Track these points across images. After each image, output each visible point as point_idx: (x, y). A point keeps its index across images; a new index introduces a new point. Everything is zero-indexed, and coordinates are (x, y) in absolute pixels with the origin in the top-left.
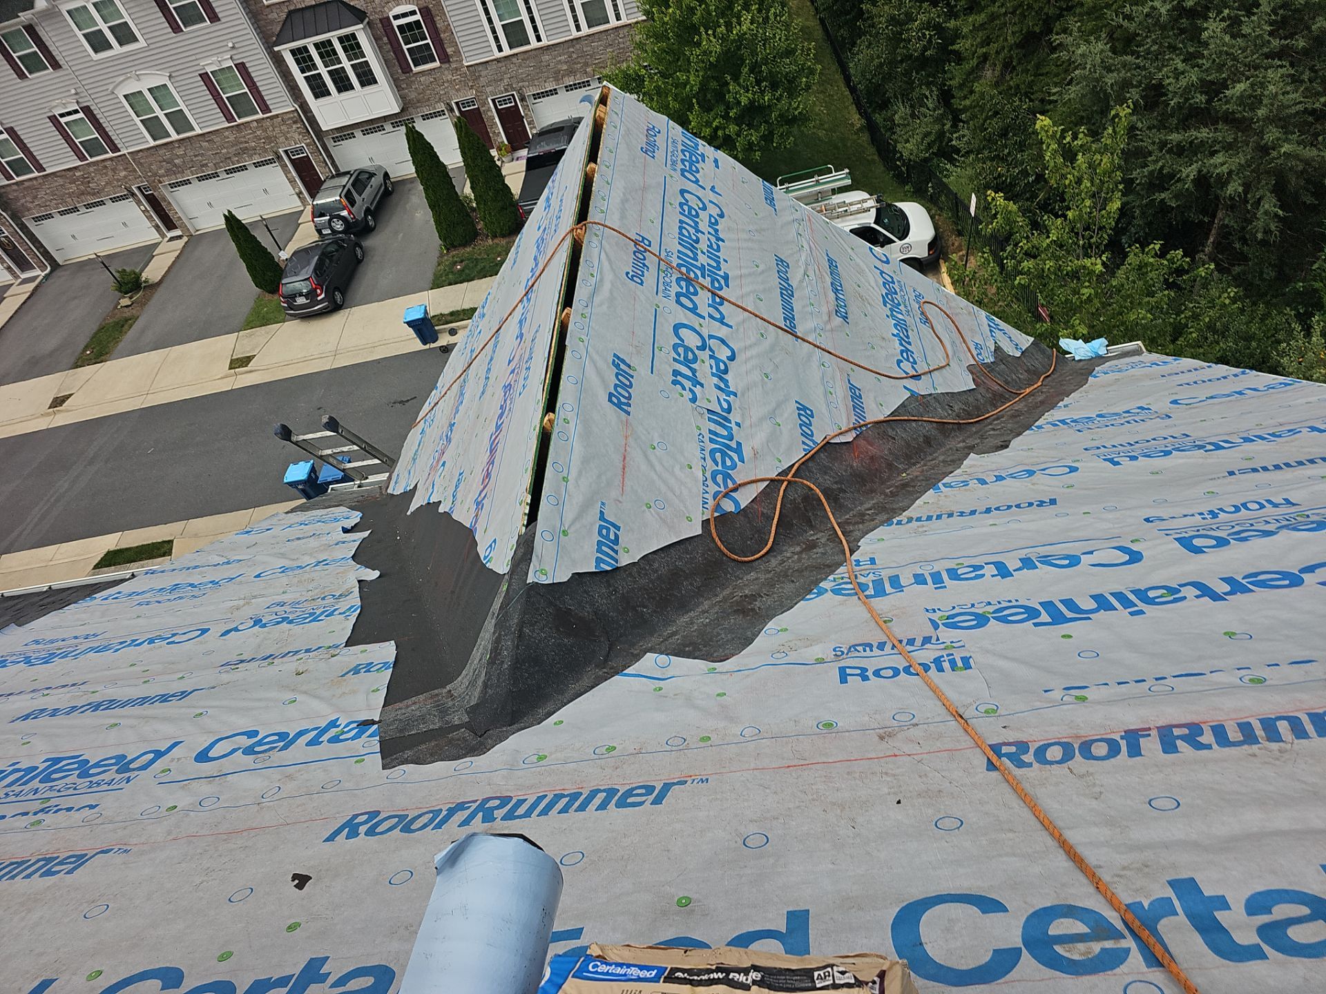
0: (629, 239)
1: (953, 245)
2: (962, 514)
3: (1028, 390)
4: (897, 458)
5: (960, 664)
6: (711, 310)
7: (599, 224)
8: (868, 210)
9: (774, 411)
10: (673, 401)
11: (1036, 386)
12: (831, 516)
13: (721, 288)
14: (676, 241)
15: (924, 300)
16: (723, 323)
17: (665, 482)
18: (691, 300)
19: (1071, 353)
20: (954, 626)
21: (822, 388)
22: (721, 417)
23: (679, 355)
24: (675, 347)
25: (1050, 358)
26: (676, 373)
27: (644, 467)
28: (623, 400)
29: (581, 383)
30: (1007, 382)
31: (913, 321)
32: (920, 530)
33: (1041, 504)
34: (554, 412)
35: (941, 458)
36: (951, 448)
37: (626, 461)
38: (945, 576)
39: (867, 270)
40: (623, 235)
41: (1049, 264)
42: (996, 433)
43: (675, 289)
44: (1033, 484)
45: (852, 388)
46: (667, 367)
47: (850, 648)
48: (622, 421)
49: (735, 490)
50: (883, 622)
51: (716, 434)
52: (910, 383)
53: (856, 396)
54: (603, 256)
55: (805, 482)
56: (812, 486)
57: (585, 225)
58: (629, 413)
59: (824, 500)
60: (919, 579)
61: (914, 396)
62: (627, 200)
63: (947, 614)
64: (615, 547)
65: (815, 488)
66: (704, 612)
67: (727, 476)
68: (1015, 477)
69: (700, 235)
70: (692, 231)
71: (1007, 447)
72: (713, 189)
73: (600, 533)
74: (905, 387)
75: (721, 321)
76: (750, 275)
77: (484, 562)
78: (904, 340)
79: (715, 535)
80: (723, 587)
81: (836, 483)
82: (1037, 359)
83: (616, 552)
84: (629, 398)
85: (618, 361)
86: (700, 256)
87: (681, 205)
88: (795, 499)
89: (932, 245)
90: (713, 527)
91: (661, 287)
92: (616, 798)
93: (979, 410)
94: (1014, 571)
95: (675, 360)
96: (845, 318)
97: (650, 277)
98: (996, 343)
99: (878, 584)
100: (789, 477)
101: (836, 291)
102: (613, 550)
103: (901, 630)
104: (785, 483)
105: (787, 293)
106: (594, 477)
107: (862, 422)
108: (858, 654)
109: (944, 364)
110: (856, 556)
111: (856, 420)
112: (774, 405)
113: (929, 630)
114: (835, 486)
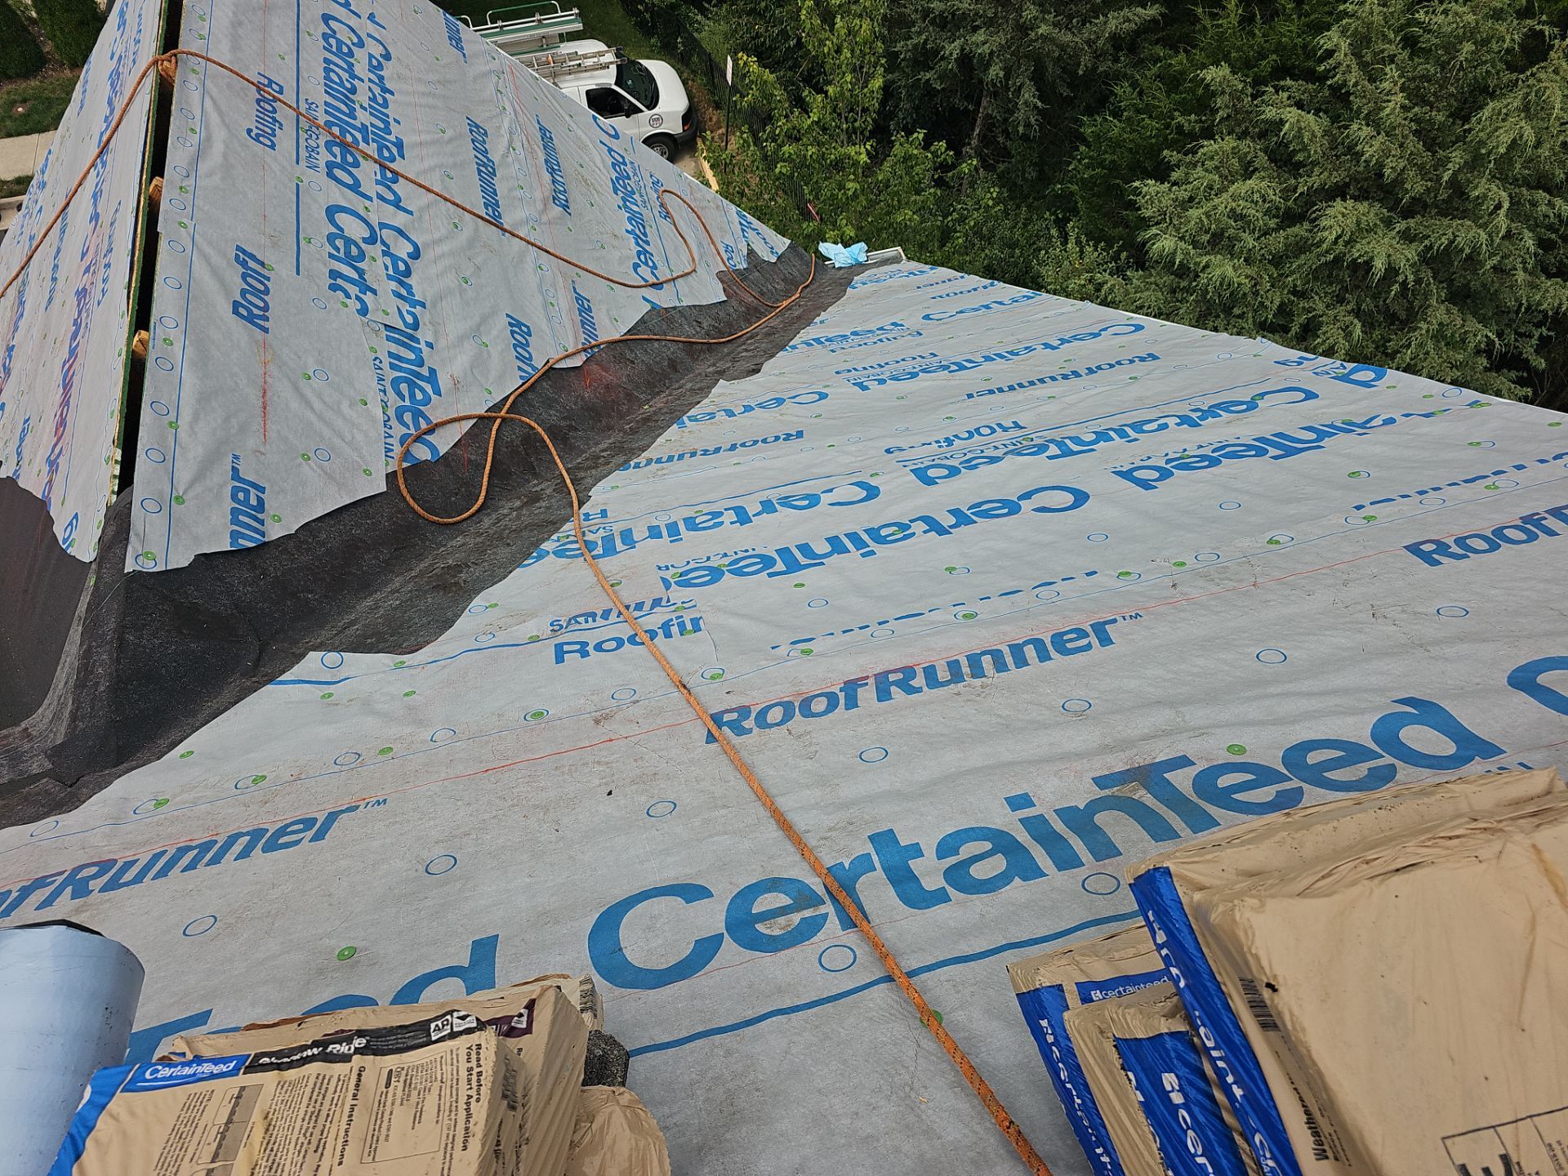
0: (248, 80)
1: (711, 119)
2: (705, 452)
3: (785, 303)
4: (638, 387)
5: (689, 627)
6: (381, 189)
7: (197, 55)
8: (606, 66)
9: (479, 326)
10: (333, 313)
11: (793, 298)
12: (558, 461)
13: (393, 160)
14: (322, 89)
15: (663, 189)
16: (398, 207)
17: (328, 424)
18: (350, 174)
19: (831, 260)
20: (687, 584)
21: (541, 298)
22: (406, 335)
23: (338, 250)
24: (331, 238)
25: (808, 265)
26: (334, 274)
27: (295, 405)
28: (256, 311)
29: (187, 288)
30: (762, 294)
31: (651, 214)
32: (660, 473)
33: (788, 437)
34: (147, 329)
35: (689, 385)
36: (700, 374)
37: (267, 398)
38: (682, 526)
39: (591, 146)
40: (238, 74)
41: (812, 150)
42: (748, 354)
43: (324, 157)
44: (781, 415)
45: (579, 298)
46: (321, 266)
47: (570, 620)
48: (256, 342)
49: (431, 431)
50: (611, 586)
51: (399, 358)
52: (649, 293)
53: (584, 308)
54: (208, 103)
55: (524, 419)
56: (533, 424)
57: (175, 55)
58: (266, 330)
59: (548, 441)
60: (654, 532)
61: (655, 309)
62: (240, 24)
63: (680, 571)
64: (259, 516)
65: (536, 426)
66: (393, 592)
67: (418, 415)
68: (764, 407)
69: (356, 82)
70: (345, 76)
71: (758, 371)
72: (371, 17)
73: (234, 497)
74: (644, 298)
75: (397, 204)
76: (433, 142)
77: (64, 547)
78: (641, 238)
79: (405, 492)
80: (420, 557)
81: (564, 418)
82: (795, 266)
83: (262, 522)
84: (266, 308)
85: (243, 257)
86: (359, 113)
87: (325, 37)
88: (512, 441)
89: (687, 118)
90: (401, 481)
91: (303, 153)
92: (264, 840)
93: (731, 328)
94: (754, 516)
95: (331, 256)
96: (566, 207)
97: (285, 139)
98: (748, 245)
99: (609, 541)
100: (503, 413)
101: (552, 171)
102: (256, 519)
103: (629, 595)
104: (498, 421)
105: (487, 171)
106: (219, 421)
107: (593, 342)
108: (578, 627)
109: (691, 270)
110: (585, 509)
111: (585, 339)
112: (477, 319)
113: (659, 591)
114: (563, 423)
